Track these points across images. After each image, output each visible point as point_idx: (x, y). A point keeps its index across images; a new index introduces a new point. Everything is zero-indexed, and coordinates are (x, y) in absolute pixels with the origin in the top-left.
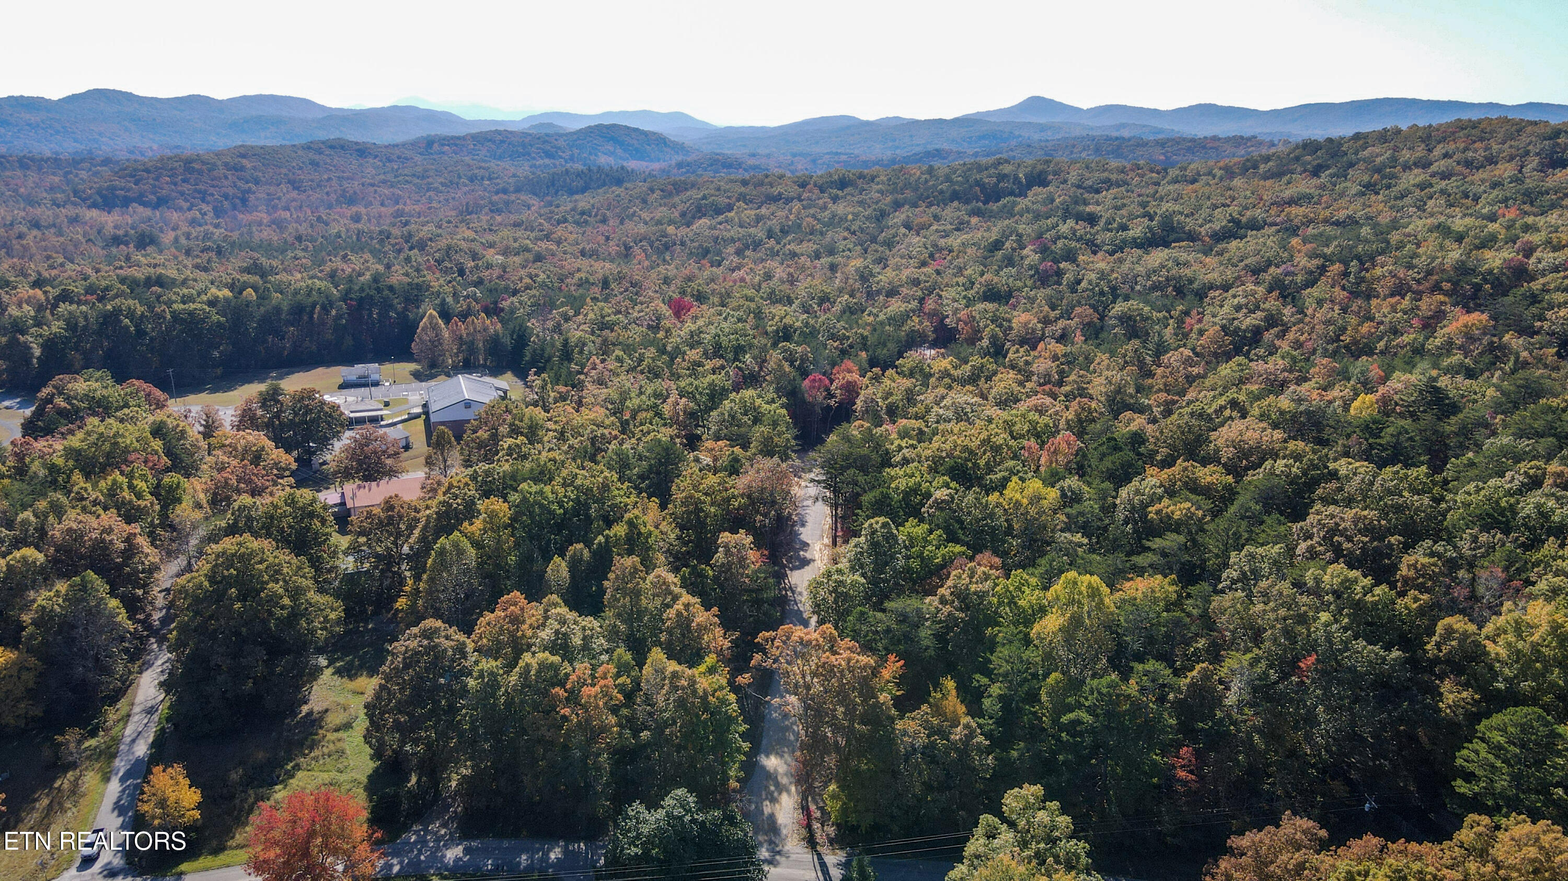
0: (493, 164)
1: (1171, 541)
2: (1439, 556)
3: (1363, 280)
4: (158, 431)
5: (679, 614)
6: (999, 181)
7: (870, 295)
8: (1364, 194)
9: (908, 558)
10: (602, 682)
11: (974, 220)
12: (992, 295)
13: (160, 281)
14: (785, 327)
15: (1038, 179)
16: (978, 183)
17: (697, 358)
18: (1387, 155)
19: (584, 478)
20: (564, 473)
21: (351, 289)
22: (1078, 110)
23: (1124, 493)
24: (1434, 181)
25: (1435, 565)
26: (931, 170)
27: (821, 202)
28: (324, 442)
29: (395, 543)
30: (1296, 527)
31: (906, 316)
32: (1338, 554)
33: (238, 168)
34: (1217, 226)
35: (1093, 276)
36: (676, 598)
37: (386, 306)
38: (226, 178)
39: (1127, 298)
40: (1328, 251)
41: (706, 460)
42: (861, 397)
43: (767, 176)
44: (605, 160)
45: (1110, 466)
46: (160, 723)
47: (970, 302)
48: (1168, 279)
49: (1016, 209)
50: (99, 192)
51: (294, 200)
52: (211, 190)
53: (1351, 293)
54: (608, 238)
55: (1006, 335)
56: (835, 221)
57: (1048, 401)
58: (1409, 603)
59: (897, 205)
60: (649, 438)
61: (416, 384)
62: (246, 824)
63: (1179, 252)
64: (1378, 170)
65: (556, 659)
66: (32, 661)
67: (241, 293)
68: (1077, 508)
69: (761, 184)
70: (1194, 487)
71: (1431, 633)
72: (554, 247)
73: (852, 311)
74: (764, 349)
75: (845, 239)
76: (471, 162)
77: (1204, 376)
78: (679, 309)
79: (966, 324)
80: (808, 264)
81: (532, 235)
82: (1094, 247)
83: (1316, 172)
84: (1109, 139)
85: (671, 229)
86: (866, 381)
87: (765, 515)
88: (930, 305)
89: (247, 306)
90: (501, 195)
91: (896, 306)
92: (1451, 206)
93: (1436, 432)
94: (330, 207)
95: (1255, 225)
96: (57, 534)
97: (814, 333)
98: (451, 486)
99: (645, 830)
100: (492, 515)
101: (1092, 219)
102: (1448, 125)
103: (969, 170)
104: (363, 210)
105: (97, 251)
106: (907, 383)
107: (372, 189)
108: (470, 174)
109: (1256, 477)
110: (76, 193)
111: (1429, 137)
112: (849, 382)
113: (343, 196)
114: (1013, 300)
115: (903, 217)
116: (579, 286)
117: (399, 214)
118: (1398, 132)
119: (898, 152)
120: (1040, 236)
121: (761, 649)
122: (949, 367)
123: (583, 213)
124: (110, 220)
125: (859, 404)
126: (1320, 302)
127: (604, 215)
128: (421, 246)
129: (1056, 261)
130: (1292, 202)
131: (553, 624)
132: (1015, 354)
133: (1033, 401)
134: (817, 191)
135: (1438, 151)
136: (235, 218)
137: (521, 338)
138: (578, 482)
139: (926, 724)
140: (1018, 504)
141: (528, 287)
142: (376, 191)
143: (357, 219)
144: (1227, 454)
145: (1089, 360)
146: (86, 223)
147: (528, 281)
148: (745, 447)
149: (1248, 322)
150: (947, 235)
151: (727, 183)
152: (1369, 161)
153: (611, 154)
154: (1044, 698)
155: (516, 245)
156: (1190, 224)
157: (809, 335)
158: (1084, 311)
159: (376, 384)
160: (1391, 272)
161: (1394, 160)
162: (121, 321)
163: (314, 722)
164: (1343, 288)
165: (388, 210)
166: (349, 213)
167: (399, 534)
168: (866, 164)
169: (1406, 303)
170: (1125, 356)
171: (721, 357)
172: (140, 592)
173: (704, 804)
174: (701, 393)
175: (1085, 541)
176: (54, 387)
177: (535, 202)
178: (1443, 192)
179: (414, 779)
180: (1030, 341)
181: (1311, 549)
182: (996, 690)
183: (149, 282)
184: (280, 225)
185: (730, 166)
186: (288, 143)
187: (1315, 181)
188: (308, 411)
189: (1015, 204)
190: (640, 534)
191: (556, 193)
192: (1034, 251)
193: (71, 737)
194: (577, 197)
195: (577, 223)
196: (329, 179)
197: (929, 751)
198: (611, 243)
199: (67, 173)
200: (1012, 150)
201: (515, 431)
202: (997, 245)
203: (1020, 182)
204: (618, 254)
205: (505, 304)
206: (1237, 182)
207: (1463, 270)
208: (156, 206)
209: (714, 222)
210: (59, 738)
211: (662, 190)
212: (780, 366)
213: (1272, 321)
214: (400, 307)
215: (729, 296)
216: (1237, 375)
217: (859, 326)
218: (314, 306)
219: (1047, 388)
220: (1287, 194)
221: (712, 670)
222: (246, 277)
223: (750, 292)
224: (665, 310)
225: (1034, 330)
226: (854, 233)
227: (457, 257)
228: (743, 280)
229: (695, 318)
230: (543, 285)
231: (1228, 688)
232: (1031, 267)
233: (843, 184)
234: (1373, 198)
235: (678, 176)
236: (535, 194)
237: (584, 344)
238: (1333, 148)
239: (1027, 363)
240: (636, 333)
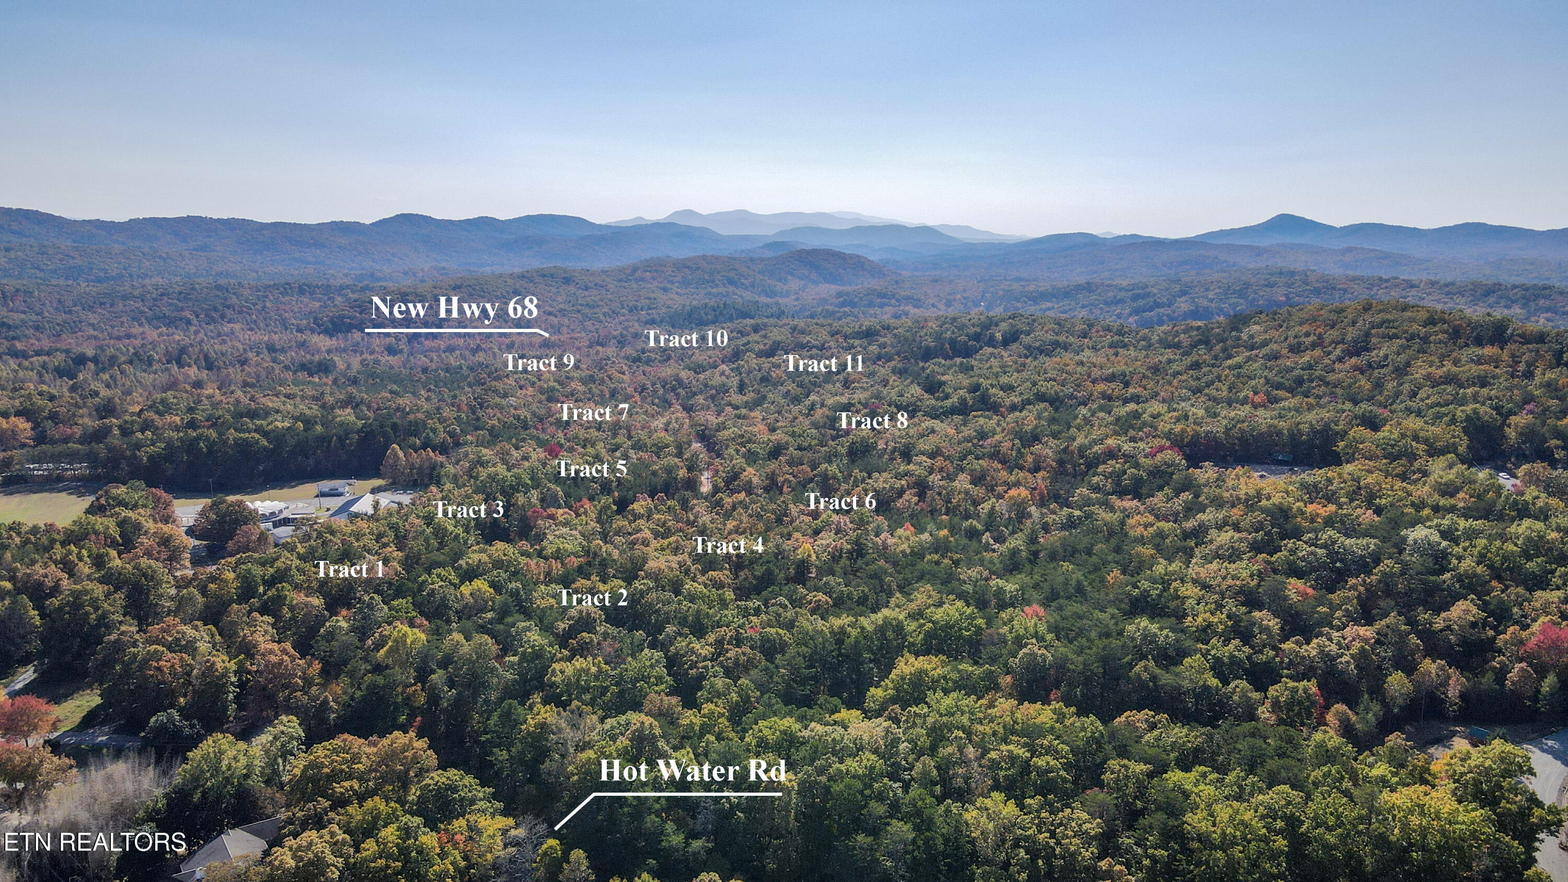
6: (970, 340)
15: (1013, 337)
22: (1333, 228)
76: (644, 293)
153: (806, 278)
159: (341, 495)
236: (672, 326)
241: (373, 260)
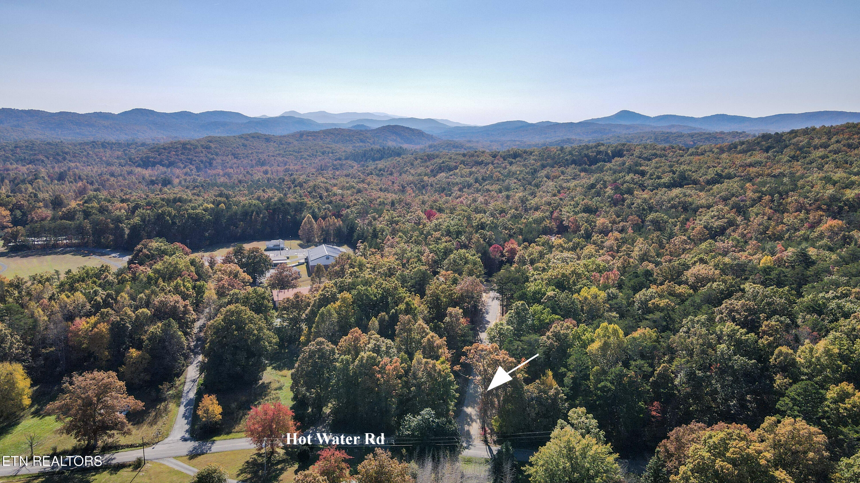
0: (333, 146)
1: (658, 315)
2: (781, 322)
3: (781, 203)
4: (193, 263)
5: (429, 340)
6: (597, 155)
7: (526, 210)
8: (790, 161)
9: (533, 320)
10: (395, 365)
11: (583, 174)
12: (588, 210)
13: (180, 200)
14: (482, 223)
15: (619, 153)
16: (587, 156)
17: (439, 236)
18: (806, 141)
19: (386, 285)
20: (377, 282)
21: (270, 204)
22: (648, 118)
23: (637, 296)
24: (829, 155)
25: (778, 325)
26: (562, 149)
27: (503, 165)
28: (262, 273)
29: (299, 314)
30: (716, 309)
31: (543, 219)
32: (734, 320)
33: (208, 148)
34: (709, 177)
35: (639, 201)
36: (427, 334)
37: (286, 213)
38: (202, 152)
39: (656, 211)
40: (764, 189)
41: (442, 279)
42: (518, 255)
43: (476, 152)
44: (392, 143)
45: (633, 284)
46: (198, 385)
47: (576, 213)
48: (679, 203)
49: (605, 169)
50: (141, 159)
51: (235, 163)
52: (195, 158)
53: (775, 211)
54: (393, 183)
55: (592, 229)
56: (511, 174)
57: (609, 258)
58: (764, 341)
59: (543, 167)
60: (416, 269)
61: (301, 250)
62: (239, 424)
63: (688, 190)
64: (800, 149)
65: (375, 355)
66: (147, 356)
67: (218, 205)
68: (615, 301)
69: (473, 156)
70: (672, 294)
71: (772, 354)
72: (366, 186)
73: (516, 218)
74: (471, 233)
75: (515, 183)
76: (323, 145)
77: (692, 249)
78: (429, 216)
79: (573, 223)
80: (496, 195)
81: (355, 181)
82: (643, 187)
83: (767, 150)
84: (663, 133)
85: (426, 178)
86: (521, 248)
87: (469, 303)
88: (555, 214)
89: (222, 211)
90: (338, 161)
91: (538, 215)
92: (838, 167)
93: (803, 275)
94: (252, 167)
95: (729, 177)
96: (157, 303)
97: (496, 227)
98: (325, 287)
99: (413, 424)
100: (344, 300)
101: (643, 174)
102: (842, 126)
103: (582, 149)
104: (269, 169)
105: (143, 187)
106: (540, 248)
107: (273, 158)
108: (322, 150)
109: (703, 290)
110: (130, 159)
111: (830, 132)
112: (512, 248)
113: (259, 161)
114: (598, 213)
115: (546, 172)
116: (380, 205)
117: (287, 170)
118: (814, 129)
119: (547, 140)
120: (615, 181)
121: (465, 354)
122: (562, 243)
123: (380, 170)
124: (147, 173)
125: (516, 258)
126: (757, 215)
127: (391, 171)
128: (301, 185)
129: (622, 194)
130: (751, 165)
131: (373, 342)
132: (595, 237)
133: (603, 258)
134: (502, 160)
135: (833, 140)
136: (206, 172)
137: (352, 228)
138: (384, 286)
139: (538, 388)
140: (586, 298)
141: (355, 205)
142: (275, 159)
143: (266, 172)
144: (691, 280)
145: (634, 241)
146: (135, 174)
147: (355, 202)
148: (460, 274)
149: (717, 223)
150: (568, 181)
151: (455, 155)
152: (796, 144)
153: (395, 141)
154: (591, 377)
155: (348, 185)
156: (695, 176)
157: (494, 227)
158: (634, 218)
159: (282, 249)
160: (796, 200)
161: (809, 145)
162: (165, 218)
163: (265, 387)
164: (771, 208)
165: (281, 169)
166: (262, 170)
167: (301, 309)
168: (529, 146)
169: (802, 215)
170: (652, 239)
171: (450, 236)
172: (189, 330)
173: (438, 415)
174: (440, 251)
175: (618, 315)
176: (142, 245)
177: (355, 164)
178: (833, 160)
179: (310, 410)
180: (605, 232)
181: (721, 318)
182: (570, 375)
183: (175, 200)
184: (229, 176)
185: (457, 147)
186: (231, 135)
187: (765, 155)
188: (255, 257)
189: (604, 166)
190: (411, 308)
191: (366, 160)
192: (611, 189)
193: (165, 386)
194: (377, 162)
195: (378, 175)
196: (252, 153)
197: (538, 399)
198: (395, 185)
199: (125, 150)
200: (609, 139)
201: (352, 266)
202: (593, 186)
203: (608, 155)
204: (399, 190)
205: (344, 212)
206: (724, 156)
207: (833, 199)
208: (168, 166)
209: (448, 175)
210: (160, 387)
211: (421, 159)
212: (478, 241)
213: (731, 223)
214: (293, 213)
215: (454, 209)
216: (708, 249)
217: (519, 224)
218: (252, 212)
219: (610, 253)
220: (749, 161)
221: (443, 363)
222: (219, 199)
223: (465, 208)
224: (423, 215)
225: (607, 227)
226: (520, 180)
227: (319, 190)
228: (462, 202)
229: (437, 219)
230: (362, 204)
231: (676, 376)
232: (609, 197)
233: (515, 155)
234: (795, 163)
235: (429, 151)
236: (355, 161)
237: (383, 231)
238: (778, 138)
239: (602, 242)
240: (408, 226)
241: (126, 134)
